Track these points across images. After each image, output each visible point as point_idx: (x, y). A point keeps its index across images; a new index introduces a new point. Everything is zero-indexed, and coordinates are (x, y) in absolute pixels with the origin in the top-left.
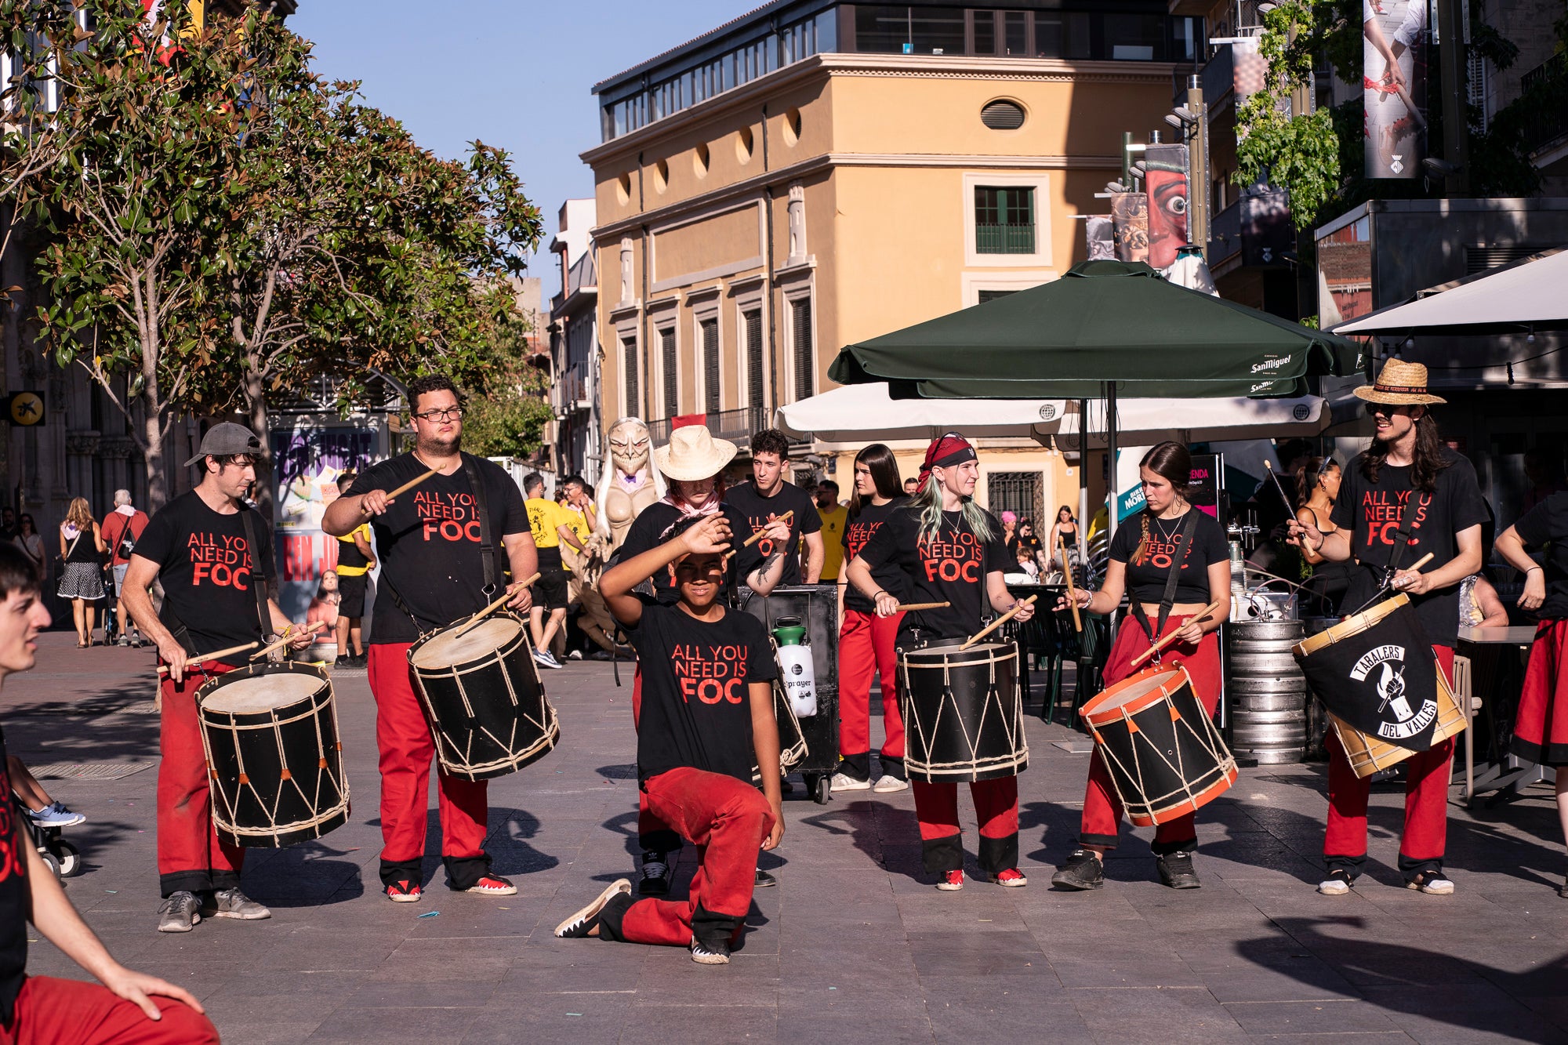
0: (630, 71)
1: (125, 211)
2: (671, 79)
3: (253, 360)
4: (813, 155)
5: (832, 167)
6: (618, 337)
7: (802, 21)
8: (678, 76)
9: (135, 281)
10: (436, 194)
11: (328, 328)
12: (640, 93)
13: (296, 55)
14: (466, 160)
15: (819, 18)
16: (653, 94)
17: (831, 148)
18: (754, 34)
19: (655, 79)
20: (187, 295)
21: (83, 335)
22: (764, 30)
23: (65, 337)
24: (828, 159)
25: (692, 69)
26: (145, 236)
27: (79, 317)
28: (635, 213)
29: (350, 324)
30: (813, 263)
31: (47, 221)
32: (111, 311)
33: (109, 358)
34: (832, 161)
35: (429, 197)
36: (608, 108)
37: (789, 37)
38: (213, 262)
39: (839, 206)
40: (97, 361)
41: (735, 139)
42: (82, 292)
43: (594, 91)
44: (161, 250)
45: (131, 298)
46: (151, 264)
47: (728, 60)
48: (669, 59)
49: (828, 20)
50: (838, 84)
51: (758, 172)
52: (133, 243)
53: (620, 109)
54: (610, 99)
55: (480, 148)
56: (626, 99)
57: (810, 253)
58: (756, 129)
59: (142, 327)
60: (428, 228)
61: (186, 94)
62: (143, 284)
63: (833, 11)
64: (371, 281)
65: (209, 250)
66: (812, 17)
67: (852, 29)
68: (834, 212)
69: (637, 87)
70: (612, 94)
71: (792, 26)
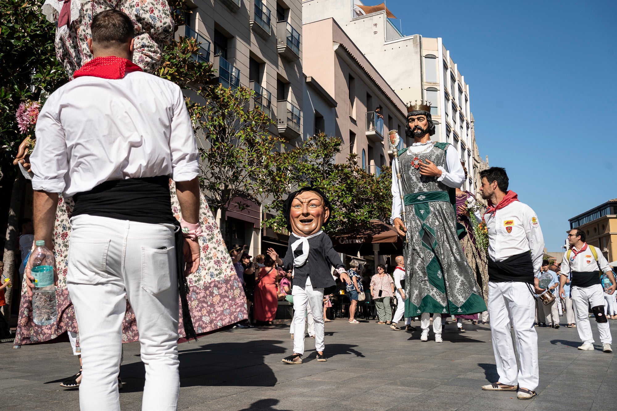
0: (575, 217)
2: (582, 219)
4: (607, 232)
5: (610, 235)
7: (604, 209)
15: (607, 209)
16: (579, 221)
17: (609, 231)
18: (596, 211)
19: (579, 218)
22: (598, 210)
25: (585, 217)
30: (608, 251)
34: (610, 233)
36: (571, 223)
37: (602, 212)
41: (593, 229)
43: (569, 220)
47: (592, 215)
48: (581, 215)
49: (608, 209)
50: (610, 220)
53: (573, 224)
56: (574, 222)
58: (597, 228)
63: (609, 207)
66: (606, 208)
67: (613, 210)
68: (611, 242)
69: (576, 220)
70: (572, 221)
71: (602, 210)
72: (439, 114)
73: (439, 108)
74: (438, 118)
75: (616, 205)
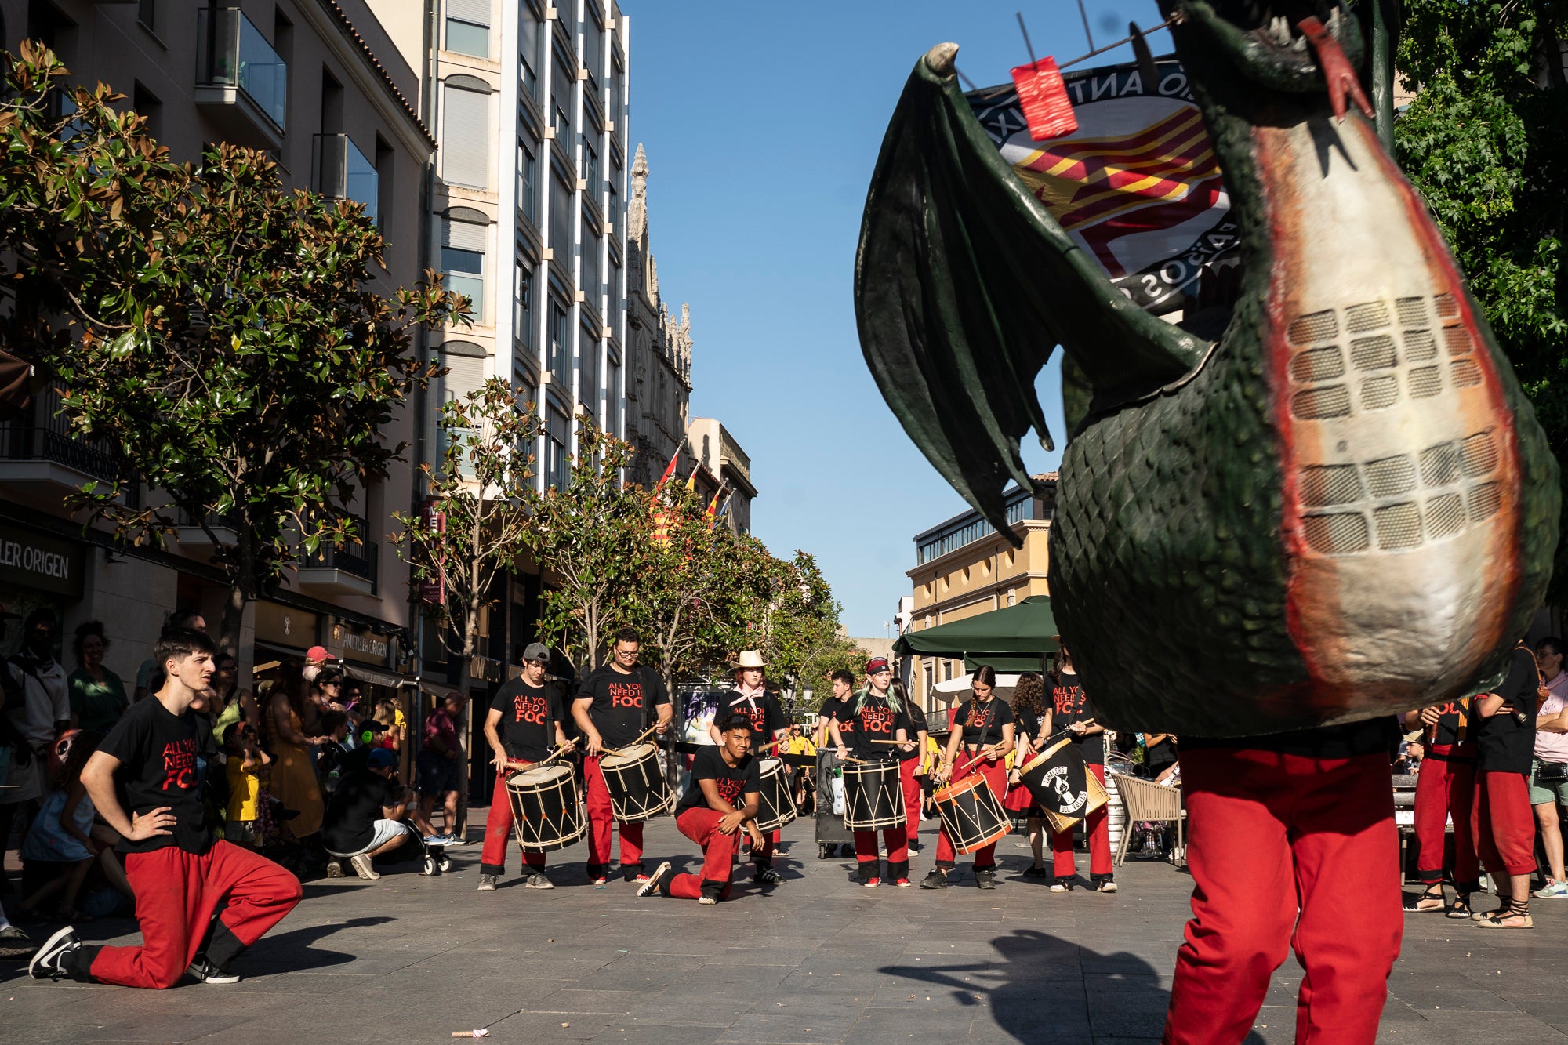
0: (932, 529)
1: (582, 571)
2: (952, 534)
3: (667, 656)
4: (1021, 572)
5: (1029, 578)
6: (923, 667)
7: (1016, 503)
8: (955, 532)
9: (586, 607)
10: (759, 572)
11: (706, 640)
12: (937, 541)
13: (694, 502)
14: (793, 559)
15: (1026, 501)
16: (943, 541)
17: (1029, 569)
19: (944, 533)
20: (613, 615)
21: (560, 634)
23: (549, 634)
24: (1028, 574)
25: (962, 528)
26: (592, 585)
27: (558, 625)
28: (933, 602)
29: (716, 638)
31: (512, 567)
32: (574, 622)
33: (573, 646)
34: (1031, 575)
35: (755, 573)
36: (921, 549)
37: (1011, 511)
38: (627, 598)
40: (567, 649)
41: (982, 564)
42: (559, 612)
43: (914, 539)
44: (600, 591)
45: (584, 616)
46: (595, 599)
48: (951, 522)
49: (1029, 503)
50: (1031, 535)
51: (993, 581)
52: (586, 588)
53: (927, 549)
54: (922, 544)
55: (801, 553)
56: (930, 544)
58: (992, 559)
59: (589, 630)
60: (757, 589)
61: (616, 514)
62: (590, 610)
63: (1031, 499)
64: (725, 614)
65: (626, 594)
66: (1021, 501)
67: (1040, 507)
69: (935, 537)
70: (924, 541)
71: (1012, 505)
72: (494, 54)
73: (493, 33)
74: (490, 67)
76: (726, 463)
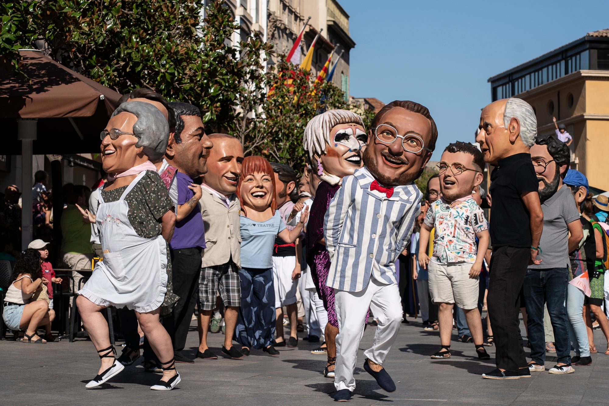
0: (504, 73)
2: (521, 77)
4: (578, 114)
5: (585, 120)
7: (575, 55)
8: (524, 76)
12: (508, 83)
15: (582, 54)
16: (513, 83)
17: (584, 111)
18: (555, 60)
19: (515, 77)
22: (560, 58)
24: (583, 116)
25: (530, 74)
30: (577, 161)
34: (585, 117)
36: (495, 89)
37: (570, 62)
39: (588, 137)
43: (489, 81)
47: (545, 70)
48: (520, 68)
49: (585, 55)
50: (588, 83)
53: (500, 90)
54: (495, 85)
56: (502, 85)
57: (576, 157)
58: (555, 102)
63: (587, 52)
66: (579, 53)
67: (595, 60)
68: (586, 139)
69: (507, 80)
70: (496, 82)
71: (571, 57)
75: (604, 46)
76: (331, 23)
